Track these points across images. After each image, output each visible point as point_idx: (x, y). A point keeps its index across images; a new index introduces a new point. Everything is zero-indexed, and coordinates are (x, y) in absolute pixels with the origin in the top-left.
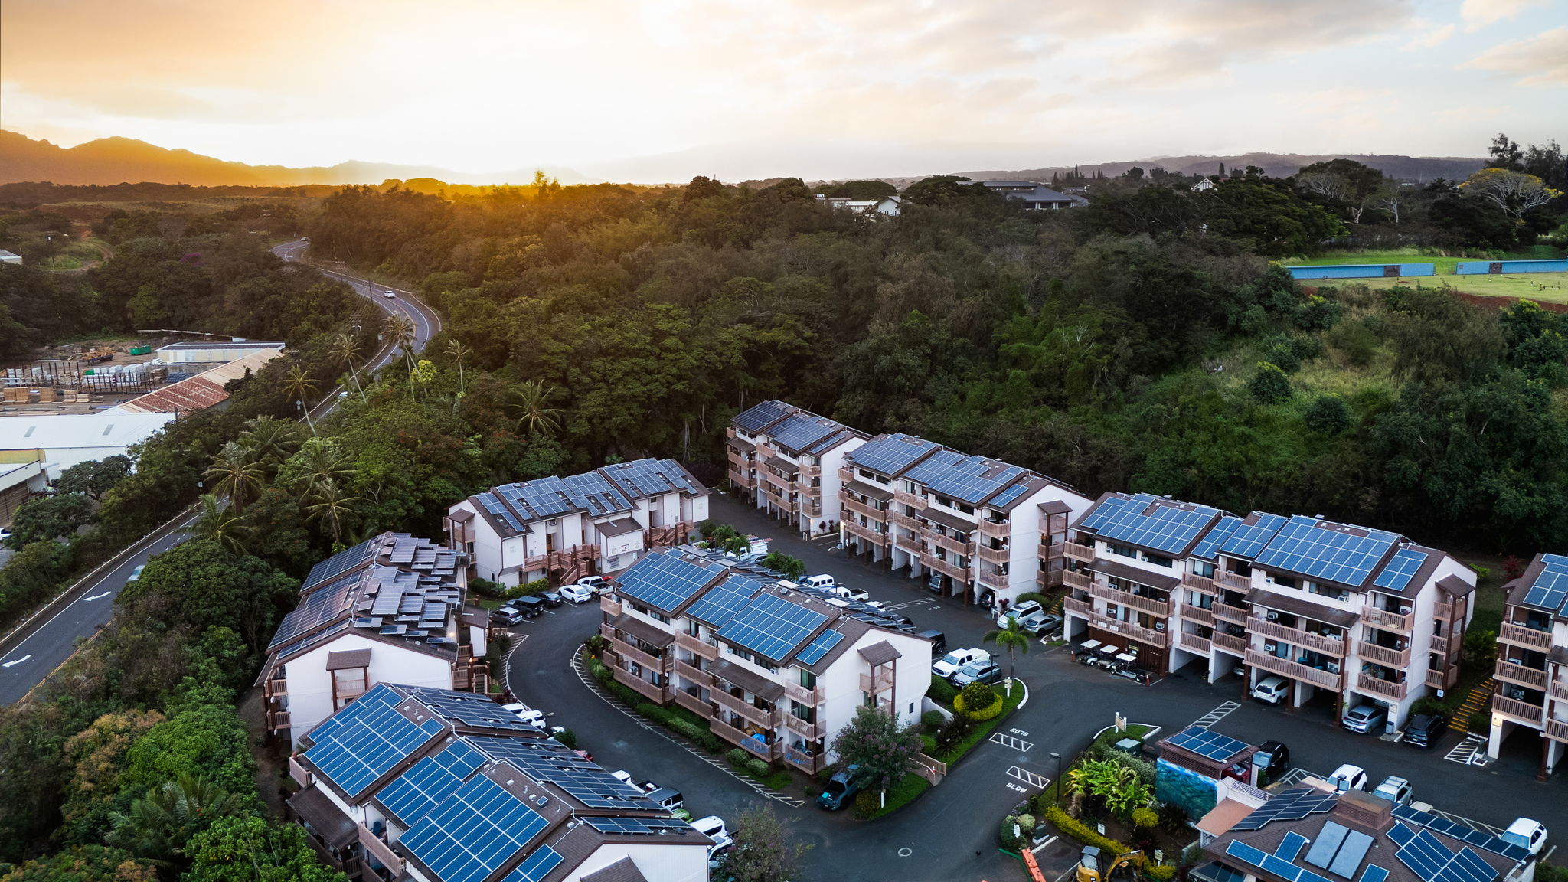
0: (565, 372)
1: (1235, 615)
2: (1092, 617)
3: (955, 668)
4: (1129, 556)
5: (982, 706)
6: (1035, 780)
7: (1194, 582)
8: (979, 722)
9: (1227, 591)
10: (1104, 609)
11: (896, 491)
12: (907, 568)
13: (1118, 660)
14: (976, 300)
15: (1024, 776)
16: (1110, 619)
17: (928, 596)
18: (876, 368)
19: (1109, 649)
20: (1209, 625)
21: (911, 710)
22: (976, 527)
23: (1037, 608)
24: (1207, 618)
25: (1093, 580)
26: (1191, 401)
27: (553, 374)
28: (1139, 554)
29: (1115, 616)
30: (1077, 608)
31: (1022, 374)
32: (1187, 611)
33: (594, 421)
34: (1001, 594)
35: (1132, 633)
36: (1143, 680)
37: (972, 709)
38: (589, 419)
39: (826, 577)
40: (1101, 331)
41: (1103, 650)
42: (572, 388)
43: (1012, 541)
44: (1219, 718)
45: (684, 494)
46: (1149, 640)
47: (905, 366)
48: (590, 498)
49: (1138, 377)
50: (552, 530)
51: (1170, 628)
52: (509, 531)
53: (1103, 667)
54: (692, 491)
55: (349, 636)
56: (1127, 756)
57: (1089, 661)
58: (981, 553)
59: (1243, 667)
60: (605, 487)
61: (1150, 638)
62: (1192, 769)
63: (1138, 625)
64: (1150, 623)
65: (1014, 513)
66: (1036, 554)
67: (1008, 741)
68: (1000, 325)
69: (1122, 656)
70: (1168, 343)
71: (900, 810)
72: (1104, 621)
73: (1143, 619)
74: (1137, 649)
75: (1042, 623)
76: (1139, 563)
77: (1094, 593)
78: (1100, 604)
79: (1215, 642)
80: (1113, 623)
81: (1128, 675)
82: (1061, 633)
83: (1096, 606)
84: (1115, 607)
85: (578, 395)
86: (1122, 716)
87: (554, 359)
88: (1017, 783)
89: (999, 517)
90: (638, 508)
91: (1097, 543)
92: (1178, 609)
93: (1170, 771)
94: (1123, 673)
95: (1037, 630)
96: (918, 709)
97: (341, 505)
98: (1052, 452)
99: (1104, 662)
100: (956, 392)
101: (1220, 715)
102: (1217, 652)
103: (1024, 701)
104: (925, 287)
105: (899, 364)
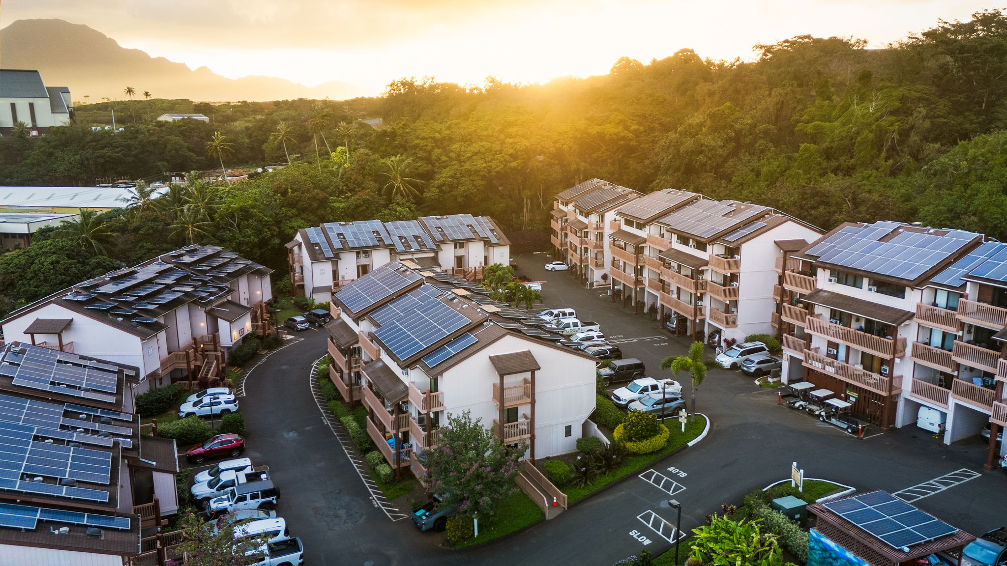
0: (429, 152)
1: (983, 358)
2: (808, 357)
3: (636, 395)
4: (854, 286)
5: (641, 437)
6: (667, 532)
7: (933, 317)
8: (635, 454)
9: (978, 329)
10: (824, 349)
11: (649, 236)
12: (653, 309)
13: (829, 405)
14: (784, 89)
15: (657, 524)
16: (829, 360)
17: (662, 334)
18: (682, 149)
19: (821, 393)
20: (948, 370)
21: (568, 431)
22: (706, 263)
23: (762, 349)
24: (946, 361)
25: (812, 314)
26: (983, 155)
27: (421, 154)
28: (866, 282)
29: (836, 357)
30: (795, 347)
31: (813, 147)
32: (923, 351)
33: (443, 188)
34: (728, 333)
35: (852, 376)
36: (855, 431)
37: (630, 439)
38: (439, 187)
39: (571, 310)
40: (897, 104)
41: (813, 393)
42: (433, 165)
43: (743, 278)
44: (944, 488)
45: (487, 243)
46: (869, 384)
47: (707, 146)
48: (401, 238)
49: (931, 145)
50: (364, 261)
51: (896, 373)
52: (321, 257)
53: (811, 412)
54: (494, 240)
55: (53, 305)
56: (779, 518)
57: (797, 405)
58: (712, 291)
59: (989, 426)
60: (419, 231)
61: (873, 383)
62: (857, 553)
63: (860, 367)
64: (876, 365)
65: (745, 247)
66: (772, 295)
67: (658, 480)
68: (803, 110)
69: (835, 402)
70: (973, 117)
71: (491, 543)
72: (820, 361)
73: (868, 362)
74: (856, 395)
75: (759, 363)
76: (865, 293)
77: (810, 328)
78: (819, 342)
79: (955, 392)
80: (831, 364)
81: (839, 424)
82: (778, 374)
83: (814, 345)
84: (836, 346)
85: (436, 170)
86: (799, 468)
87: (422, 143)
88: (645, 531)
89: (732, 252)
90: (442, 250)
91: (820, 271)
92: (909, 350)
93: (826, 549)
94: (833, 421)
95: (753, 369)
96: (577, 433)
97: (198, 227)
98: (822, 209)
99: (814, 407)
100: (753, 170)
101: (946, 484)
102: (957, 405)
103: (699, 438)
104: (740, 85)
105: (702, 146)
